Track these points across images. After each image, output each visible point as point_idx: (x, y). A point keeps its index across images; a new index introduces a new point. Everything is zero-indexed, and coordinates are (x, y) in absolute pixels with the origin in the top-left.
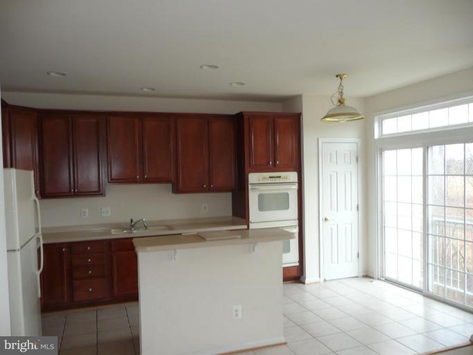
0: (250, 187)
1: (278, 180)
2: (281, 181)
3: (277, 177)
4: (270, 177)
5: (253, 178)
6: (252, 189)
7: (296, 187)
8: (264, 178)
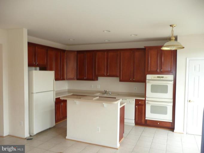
0: (147, 81)
1: (162, 79)
2: (164, 79)
3: (162, 77)
4: (158, 77)
5: (149, 77)
6: (148, 82)
7: (172, 83)
8: (154, 77)
